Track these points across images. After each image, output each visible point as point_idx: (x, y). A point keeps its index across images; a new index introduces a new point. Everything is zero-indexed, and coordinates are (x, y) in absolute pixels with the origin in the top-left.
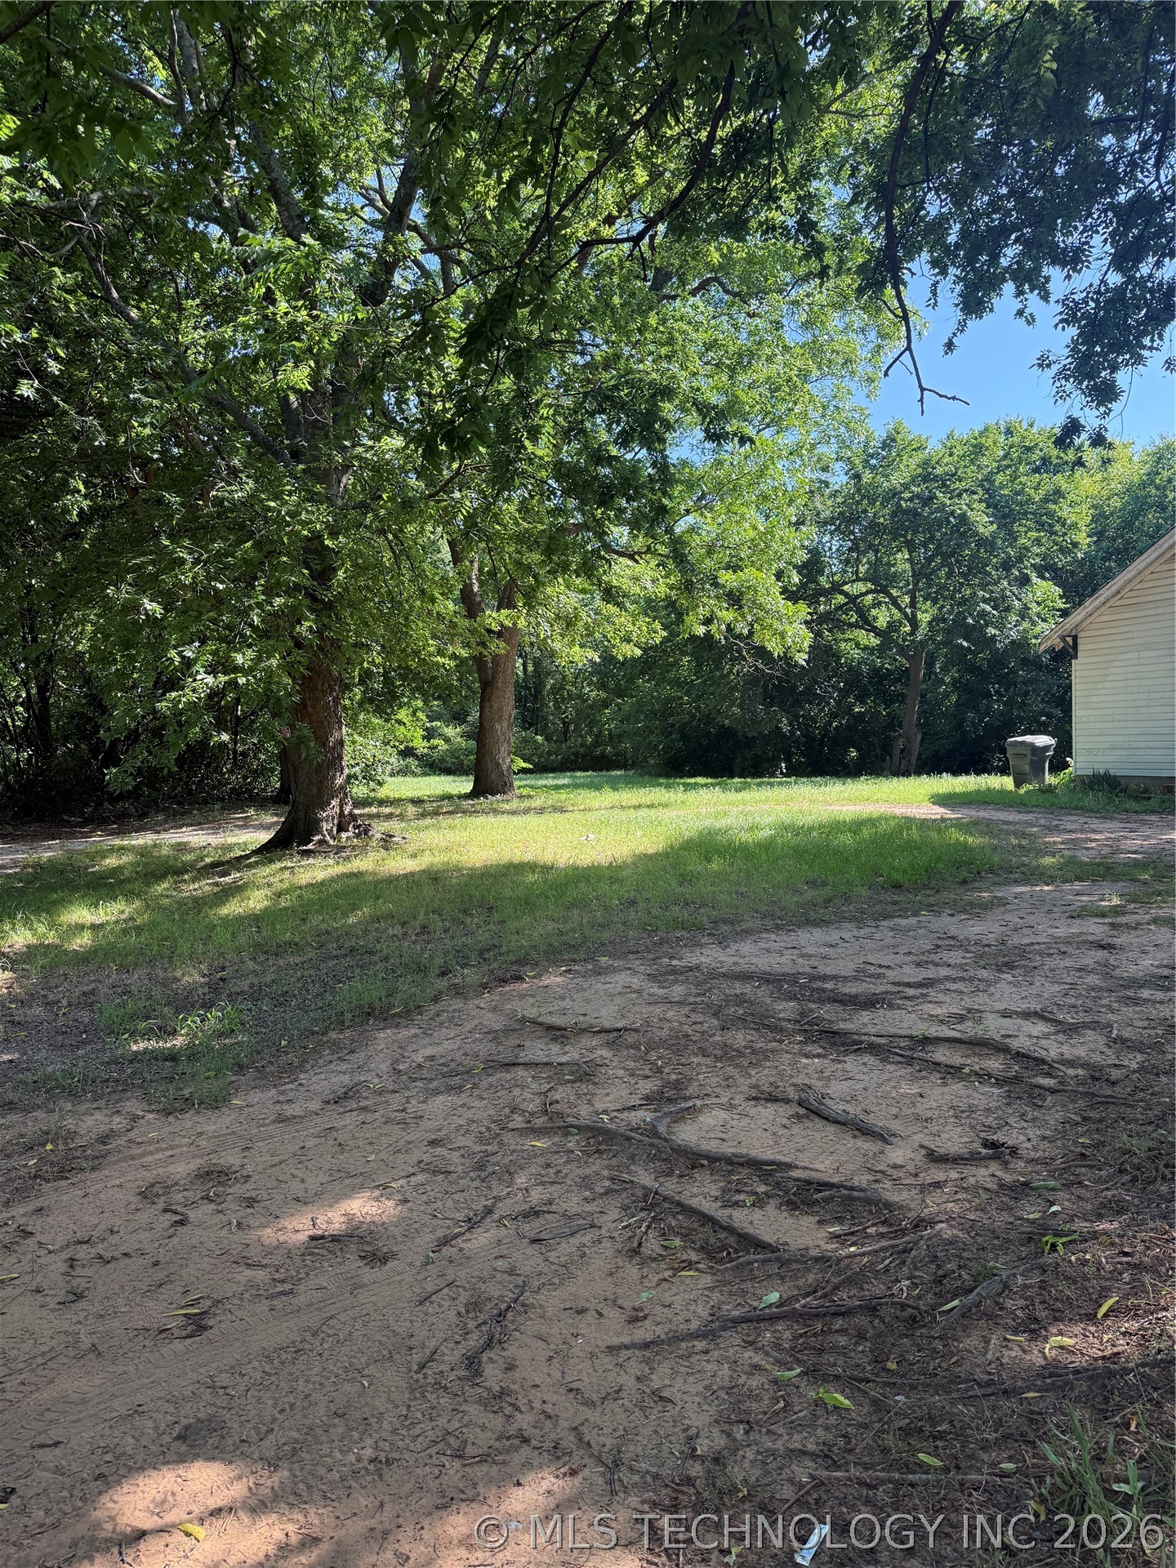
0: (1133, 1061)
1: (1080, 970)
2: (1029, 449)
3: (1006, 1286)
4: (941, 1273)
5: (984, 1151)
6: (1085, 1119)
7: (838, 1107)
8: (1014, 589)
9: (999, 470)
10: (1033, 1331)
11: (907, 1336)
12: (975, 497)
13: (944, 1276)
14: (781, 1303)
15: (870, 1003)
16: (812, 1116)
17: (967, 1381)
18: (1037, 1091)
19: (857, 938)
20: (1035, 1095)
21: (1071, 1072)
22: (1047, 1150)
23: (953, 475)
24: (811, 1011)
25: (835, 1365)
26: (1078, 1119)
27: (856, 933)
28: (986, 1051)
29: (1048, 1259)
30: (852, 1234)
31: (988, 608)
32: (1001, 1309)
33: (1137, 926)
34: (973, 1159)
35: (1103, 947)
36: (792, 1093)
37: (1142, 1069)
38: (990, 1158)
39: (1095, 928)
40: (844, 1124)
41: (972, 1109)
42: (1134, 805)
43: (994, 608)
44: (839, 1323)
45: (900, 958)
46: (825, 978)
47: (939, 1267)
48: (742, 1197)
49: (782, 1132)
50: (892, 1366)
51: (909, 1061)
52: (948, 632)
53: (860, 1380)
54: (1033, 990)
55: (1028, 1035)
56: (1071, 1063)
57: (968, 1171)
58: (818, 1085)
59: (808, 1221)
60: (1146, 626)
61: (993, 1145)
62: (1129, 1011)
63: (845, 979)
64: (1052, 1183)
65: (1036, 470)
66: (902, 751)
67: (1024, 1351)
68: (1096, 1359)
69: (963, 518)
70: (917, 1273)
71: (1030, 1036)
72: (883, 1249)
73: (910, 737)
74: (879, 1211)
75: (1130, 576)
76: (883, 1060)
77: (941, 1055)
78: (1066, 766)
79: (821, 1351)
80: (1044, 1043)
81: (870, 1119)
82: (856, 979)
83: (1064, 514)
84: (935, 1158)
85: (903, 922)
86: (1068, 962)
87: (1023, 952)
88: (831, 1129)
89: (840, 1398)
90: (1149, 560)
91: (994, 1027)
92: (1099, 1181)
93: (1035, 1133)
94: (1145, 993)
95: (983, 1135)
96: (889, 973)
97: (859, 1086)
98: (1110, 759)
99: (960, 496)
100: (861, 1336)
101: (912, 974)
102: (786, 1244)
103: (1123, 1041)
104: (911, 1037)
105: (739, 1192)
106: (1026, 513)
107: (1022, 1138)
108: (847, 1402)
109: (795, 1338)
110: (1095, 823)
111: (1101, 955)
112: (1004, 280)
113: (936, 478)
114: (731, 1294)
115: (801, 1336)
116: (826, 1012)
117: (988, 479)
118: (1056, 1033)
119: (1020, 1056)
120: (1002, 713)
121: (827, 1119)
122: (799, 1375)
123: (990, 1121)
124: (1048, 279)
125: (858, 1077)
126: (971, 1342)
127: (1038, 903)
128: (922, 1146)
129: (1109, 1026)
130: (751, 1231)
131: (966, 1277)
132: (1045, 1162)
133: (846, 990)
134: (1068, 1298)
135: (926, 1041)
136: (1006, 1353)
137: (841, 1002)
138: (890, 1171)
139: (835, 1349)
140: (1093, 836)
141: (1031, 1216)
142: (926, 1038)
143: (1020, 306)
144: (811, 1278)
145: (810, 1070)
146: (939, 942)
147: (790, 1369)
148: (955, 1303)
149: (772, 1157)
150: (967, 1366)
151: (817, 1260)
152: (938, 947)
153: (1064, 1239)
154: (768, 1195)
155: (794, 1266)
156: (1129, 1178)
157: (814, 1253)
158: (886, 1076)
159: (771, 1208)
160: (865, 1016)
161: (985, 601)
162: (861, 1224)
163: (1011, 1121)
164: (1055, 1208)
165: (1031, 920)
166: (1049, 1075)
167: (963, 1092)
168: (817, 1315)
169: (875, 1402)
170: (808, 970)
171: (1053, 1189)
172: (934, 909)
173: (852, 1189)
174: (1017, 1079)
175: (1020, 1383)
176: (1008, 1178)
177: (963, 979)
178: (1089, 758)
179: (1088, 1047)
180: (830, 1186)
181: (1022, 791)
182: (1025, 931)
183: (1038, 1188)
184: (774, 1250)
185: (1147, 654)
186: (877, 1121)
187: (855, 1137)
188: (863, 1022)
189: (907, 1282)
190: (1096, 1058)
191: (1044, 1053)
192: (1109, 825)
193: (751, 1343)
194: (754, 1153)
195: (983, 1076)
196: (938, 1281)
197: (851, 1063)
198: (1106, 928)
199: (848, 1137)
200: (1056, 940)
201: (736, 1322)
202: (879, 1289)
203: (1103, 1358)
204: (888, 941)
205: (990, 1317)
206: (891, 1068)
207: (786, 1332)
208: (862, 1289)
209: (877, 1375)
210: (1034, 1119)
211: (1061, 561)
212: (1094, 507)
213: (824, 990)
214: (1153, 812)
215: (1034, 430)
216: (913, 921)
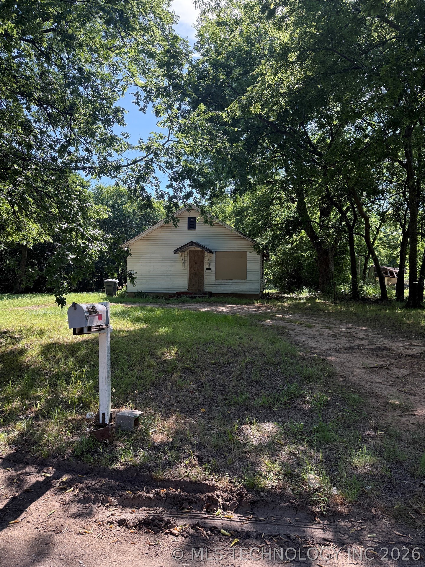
60: (153, 247)
66: (20, 283)
98: (140, 287)
185: (153, 255)
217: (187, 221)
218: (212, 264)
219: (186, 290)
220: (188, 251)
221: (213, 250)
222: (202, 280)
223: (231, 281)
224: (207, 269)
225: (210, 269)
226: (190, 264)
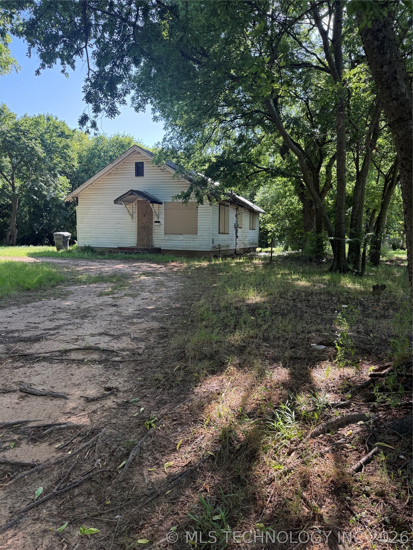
0: (142, 345)
1: (111, 315)
2: (57, 128)
3: (141, 448)
4: (111, 451)
5: (106, 392)
6: (136, 370)
7: (40, 388)
8: (52, 178)
9: (46, 133)
10: (157, 464)
11: (109, 485)
12: (37, 141)
13: (113, 452)
14: (45, 492)
15: (37, 339)
16: (29, 395)
17: (143, 496)
18: (115, 363)
19: (20, 313)
20: (115, 365)
21: (124, 353)
22: (128, 386)
23: (28, 131)
24: (12, 347)
25: (82, 513)
26: (134, 371)
27: (18, 310)
28: (91, 351)
29: (151, 431)
30: (67, 445)
31: (43, 185)
32: (142, 459)
33: (121, 298)
34: (103, 397)
35: (114, 306)
36: (15, 387)
37: (147, 348)
38: (110, 394)
39: (108, 299)
40: (45, 395)
41: (94, 376)
42: (99, 256)
43: (45, 184)
44: (77, 491)
45: (42, 319)
46: (13, 331)
47: (110, 448)
48: (7, 444)
49: (17, 406)
50: (108, 502)
51: (62, 361)
52: (28, 191)
53: (96, 516)
54: (98, 324)
55: (104, 343)
56: (123, 350)
57: (104, 402)
58: (26, 380)
59: (44, 446)
60: (101, 197)
61: (108, 389)
62: (133, 327)
63: (22, 331)
64: (137, 399)
65: (59, 136)
66: (10, 236)
67: (158, 474)
68: (184, 467)
69: (33, 148)
70: (102, 454)
71: (105, 342)
72: (84, 448)
73: (13, 231)
74: (75, 431)
75: (95, 178)
76: (50, 363)
77: (73, 356)
78: (75, 243)
79: (73, 509)
80: (110, 344)
81: (55, 390)
82: (27, 330)
83: (70, 154)
84: (89, 400)
85: (37, 304)
86: (105, 313)
87: (88, 310)
88: (40, 399)
89: (92, 529)
90: (101, 174)
91: (91, 341)
92: (152, 393)
93: (121, 380)
94: (135, 320)
95: (103, 386)
96: (40, 325)
97: (45, 376)
98: (90, 241)
99: (31, 140)
100: (90, 494)
101: (49, 325)
102: (38, 460)
103: (137, 338)
104: (60, 351)
105: (4, 442)
106: (56, 151)
107: (117, 383)
108: (96, 529)
109: (59, 507)
110: (90, 263)
111: (114, 308)
112: (57, 57)
113: (21, 131)
114: (17, 496)
115: (61, 505)
116: (19, 346)
117: (41, 135)
118: (113, 339)
119: (104, 351)
120: (48, 224)
121: (37, 395)
122: (68, 526)
123: (103, 379)
124: (74, 61)
125: (42, 372)
126: (136, 478)
127: (84, 293)
128: (81, 397)
129: (129, 334)
130: (17, 460)
131: (122, 449)
132: (131, 390)
133: (24, 336)
134: (165, 445)
135: (66, 351)
136: (152, 477)
137: (24, 341)
138: (73, 411)
139: (79, 505)
140: (92, 267)
141: (135, 415)
142: (66, 350)
143: (63, 69)
144: (55, 473)
145: (20, 374)
146: (55, 310)
147: (62, 525)
148: (124, 463)
149: (16, 420)
150: (139, 490)
151: (55, 464)
152: (55, 312)
153: (152, 421)
154: (19, 439)
155: (46, 471)
156: (162, 389)
157: (53, 461)
158: (54, 370)
159: (24, 445)
160: (37, 346)
161: (42, 182)
162: (69, 439)
163: (111, 377)
164: (142, 409)
165: (85, 298)
166: (117, 356)
167: (87, 370)
168: (66, 491)
169: (108, 524)
170: (4, 329)
171: (138, 401)
172: (48, 297)
173: (60, 424)
174: (106, 360)
175: (163, 489)
176: (119, 401)
177: (70, 324)
178: (83, 241)
179: (125, 343)
180: (49, 426)
181: (60, 252)
182: (85, 302)
183: (132, 402)
184: (33, 466)
185: (101, 206)
186: (59, 390)
187: (52, 400)
188: (36, 348)
189: (99, 460)
190: (131, 347)
191: (112, 348)
192: (94, 263)
193: (37, 519)
194: (7, 421)
195: (94, 361)
196: (112, 454)
197: (37, 367)
198: (112, 299)
199: (48, 400)
200: (97, 305)
201: (25, 511)
202: (88, 467)
203: (186, 465)
204: (34, 312)
205: (140, 464)
206: (55, 365)
207: (53, 506)
208: (81, 470)
209: (104, 510)
210: (119, 375)
211: (68, 170)
212: (78, 153)
213: (15, 337)
214: (107, 259)
215: (58, 121)
216: (40, 303)
217: (134, 166)
218: (160, 216)
219: (135, 245)
220: (136, 201)
221: (162, 201)
222: (151, 234)
223: (181, 236)
224: (156, 222)
225: (159, 222)
226: (138, 217)
